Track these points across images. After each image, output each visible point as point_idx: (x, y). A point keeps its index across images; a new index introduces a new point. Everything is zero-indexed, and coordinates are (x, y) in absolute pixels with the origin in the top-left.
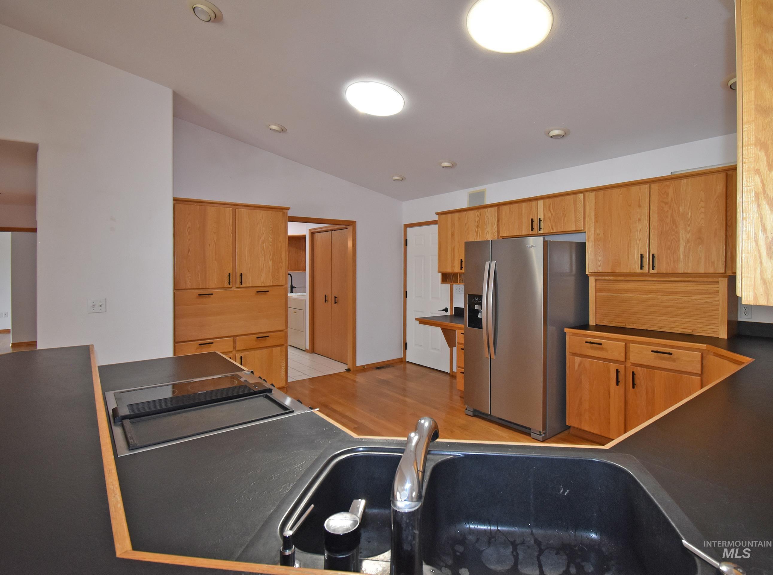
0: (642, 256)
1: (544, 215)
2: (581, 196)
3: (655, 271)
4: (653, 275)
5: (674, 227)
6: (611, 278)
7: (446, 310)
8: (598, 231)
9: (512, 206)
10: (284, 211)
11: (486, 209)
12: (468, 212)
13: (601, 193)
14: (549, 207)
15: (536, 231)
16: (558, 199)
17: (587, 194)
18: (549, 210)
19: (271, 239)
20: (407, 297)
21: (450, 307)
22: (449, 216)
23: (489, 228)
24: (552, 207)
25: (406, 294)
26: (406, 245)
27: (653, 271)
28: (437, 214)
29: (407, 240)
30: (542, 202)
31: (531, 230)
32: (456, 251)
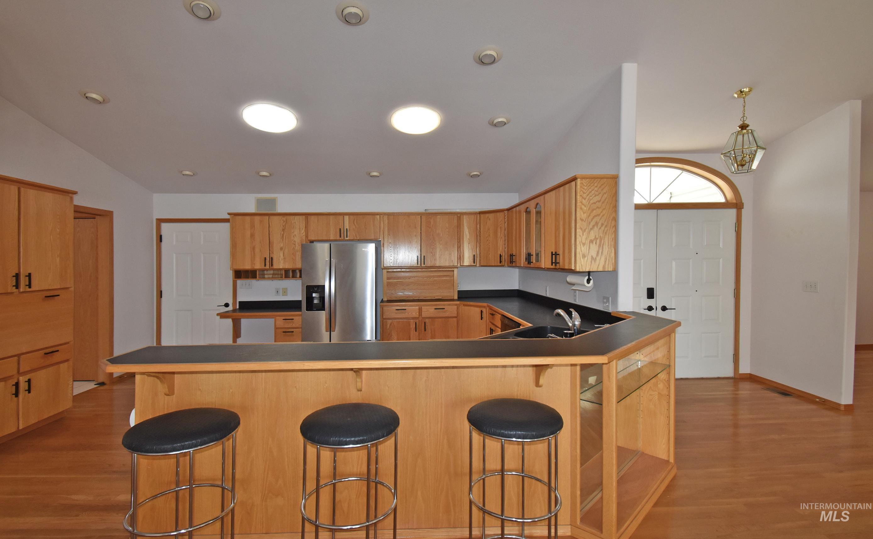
0: (418, 256)
1: (350, 227)
2: (378, 216)
4: (423, 268)
5: (434, 241)
6: (398, 270)
7: (227, 305)
8: (390, 240)
9: (320, 217)
10: (70, 195)
11: (293, 217)
12: (271, 217)
13: (392, 217)
14: (354, 221)
15: (343, 238)
16: (361, 216)
18: (354, 223)
19: (59, 230)
20: (163, 296)
21: (232, 302)
22: (248, 218)
23: (296, 232)
24: (355, 221)
25: (160, 294)
26: (161, 241)
27: (423, 265)
28: (229, 214)
29: (161, 236)
30: (347, 217)
31: (339, 236)
32: (257, 250)
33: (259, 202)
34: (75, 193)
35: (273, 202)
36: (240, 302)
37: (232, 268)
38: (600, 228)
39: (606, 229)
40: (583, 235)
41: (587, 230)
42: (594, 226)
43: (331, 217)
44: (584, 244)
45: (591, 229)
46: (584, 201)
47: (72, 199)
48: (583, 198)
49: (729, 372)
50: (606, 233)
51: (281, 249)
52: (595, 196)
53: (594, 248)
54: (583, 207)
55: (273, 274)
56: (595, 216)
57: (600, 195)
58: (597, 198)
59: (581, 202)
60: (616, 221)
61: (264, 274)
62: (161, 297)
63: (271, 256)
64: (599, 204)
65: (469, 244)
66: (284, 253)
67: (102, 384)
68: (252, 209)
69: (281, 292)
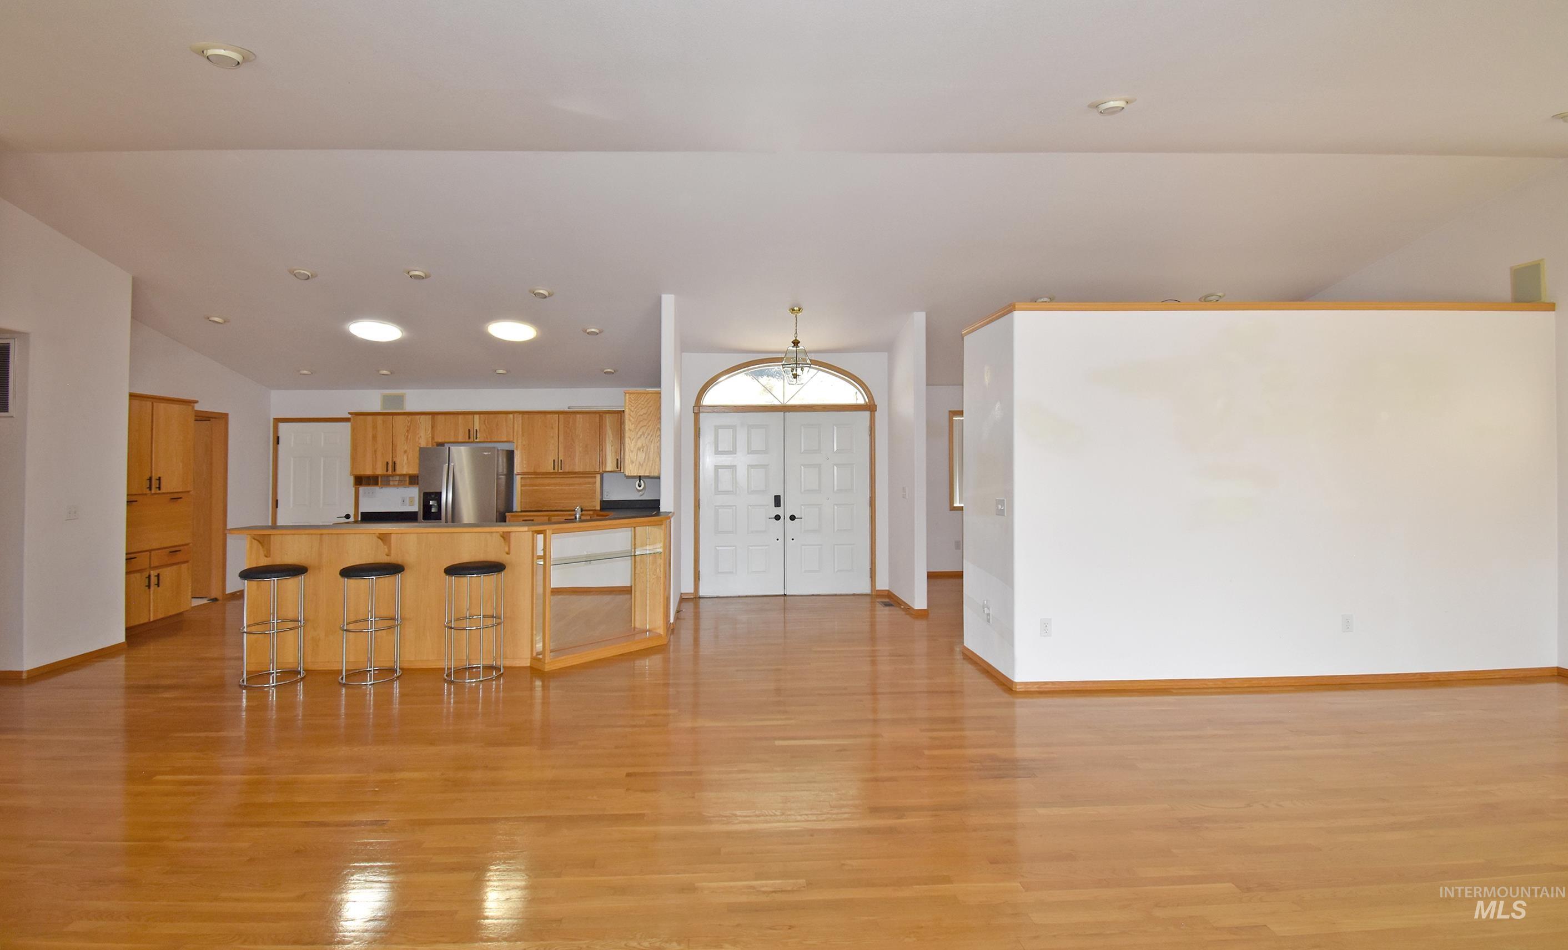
0: (554, 461)
1: (480, 427)
2: (511, 416)
3: (562, 471)
4: (560, 474)
5: (572, 445)
6: (533, 476)
7: (348, 516)
8: (524, 443)
9: (448, 417)
10: (192, 404)
12: (395, 417)
13: (526, 416)
14: (484, 421)
15: (472, 440)
16: (492, 416)
17: (515, 415)
18: (485, 424)
19: (182, 433)
20: (279, 506)
21: (353, 513)
22: (370, 418)
23: (422, 434)
24: (486, 421)
25: (276, 504)
26: (278, 443)
27: (560, 471)
28: (350, 413)
29: (278, 438)
30: (478, 416)
31: (467, 437)
32: (379, 454)
33: (386, 399)
34: (196, 402)
35: (400, 399)
36: (361, 513)
37: (352, 474)
38: (646, 437)
39: (652, 438)
40: (631, 443)
41: (635, 439)
42: (641, 435)
43: (460, 417)
44: (632, 452)
45: (639, 438)
46: (632, 414)
47: (193, 407)
48: (631, 410)
49: (867, 590)
50: (652, 442)
51: (405, 452)
52: (642, 408)
53: (642, 456)
54: (631, 419)
55: (399, 481)
56: (641, 427)
57: (647, 408)
58: (644, 411)
59: (630, 414)
60: (660, 430)
61: (389, 481)
62: (277, 507)
63: (395, 460)
64: (645, 416)
65: (612, 446)
66: (408, 457)
67: (215, 600)
68: (376, 407)
69: (408, 502)
